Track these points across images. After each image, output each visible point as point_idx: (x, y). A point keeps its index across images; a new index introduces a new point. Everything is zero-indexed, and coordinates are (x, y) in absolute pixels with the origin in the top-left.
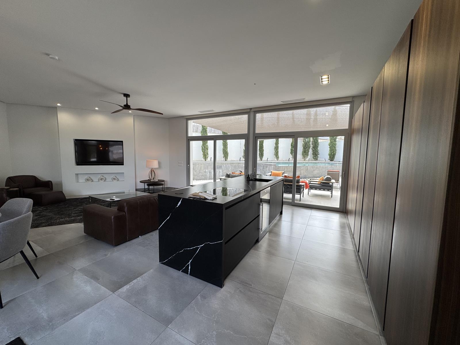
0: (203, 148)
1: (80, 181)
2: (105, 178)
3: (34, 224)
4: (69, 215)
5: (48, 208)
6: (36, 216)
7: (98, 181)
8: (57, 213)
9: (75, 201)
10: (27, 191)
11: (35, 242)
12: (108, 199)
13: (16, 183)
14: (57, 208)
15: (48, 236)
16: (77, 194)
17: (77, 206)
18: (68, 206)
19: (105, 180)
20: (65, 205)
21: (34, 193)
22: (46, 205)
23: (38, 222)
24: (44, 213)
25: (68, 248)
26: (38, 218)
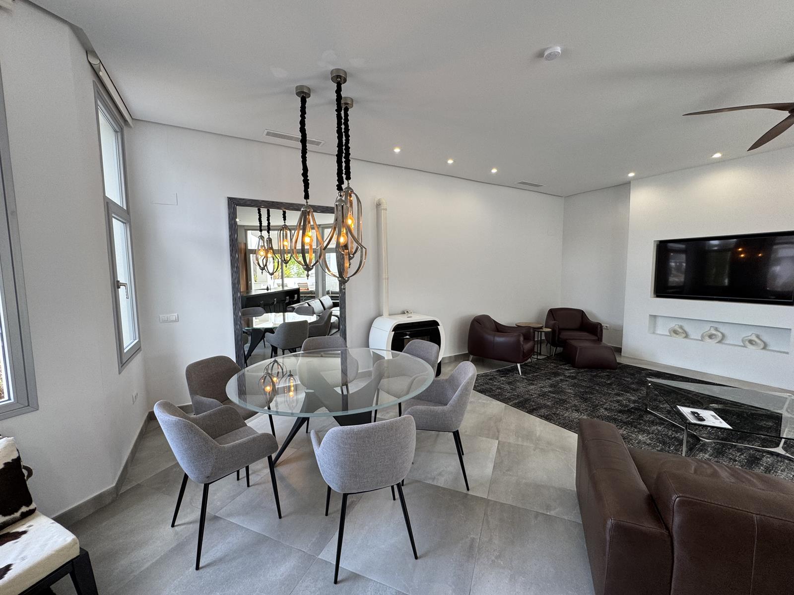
1: (659, 331)
3: (533, 404)
4: (595, 407)
5: (579, 374)
6: (551, 386)
7: (702, 340)
8: (581, 392)
9: (633, 375)
10: (565, 335)
11: (500, 447)
12: (686, 411)
13: (555, 320)
14: (591, 380)
15: (525, 444)
16: (648, 357)
17: (627, 389)
18: (610, 384)
19: (722, 339)
20: (609, 377)
21: (571, 341)
22: (579, 368)
23: (541, 401)
24: (564, 385)
25: (519, 508)
26: (549, 392)
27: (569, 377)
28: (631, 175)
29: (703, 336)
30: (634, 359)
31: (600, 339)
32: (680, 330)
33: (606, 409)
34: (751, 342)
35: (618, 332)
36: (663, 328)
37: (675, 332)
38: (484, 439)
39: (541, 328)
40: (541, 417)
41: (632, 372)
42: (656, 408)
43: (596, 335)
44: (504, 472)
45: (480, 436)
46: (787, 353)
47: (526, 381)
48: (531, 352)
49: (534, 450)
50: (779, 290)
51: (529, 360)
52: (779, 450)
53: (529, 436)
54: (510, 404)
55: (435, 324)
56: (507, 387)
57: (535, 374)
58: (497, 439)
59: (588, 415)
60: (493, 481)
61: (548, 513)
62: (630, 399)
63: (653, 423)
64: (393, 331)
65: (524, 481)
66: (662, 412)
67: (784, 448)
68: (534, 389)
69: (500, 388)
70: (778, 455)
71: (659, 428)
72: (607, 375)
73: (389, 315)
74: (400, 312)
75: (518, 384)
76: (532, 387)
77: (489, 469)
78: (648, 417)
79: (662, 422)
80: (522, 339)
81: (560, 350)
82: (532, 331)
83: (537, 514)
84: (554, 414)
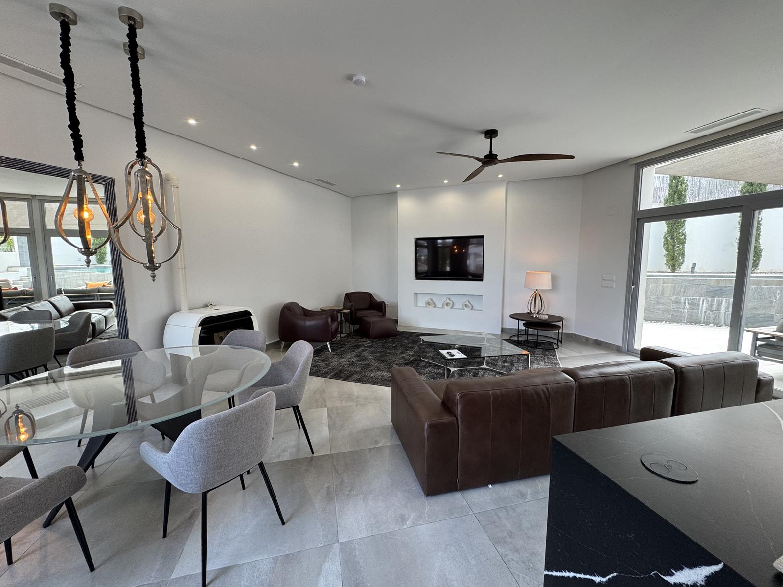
0: (668, 240)
1: (420, 304)
2: (453, 303)
3: (347, 372)
4: (390, 365)
5: (374, 344)
6: (356, 356)
7: (443, 308)
8: (378, 356)
9: (408, 337)
10: (360, 314)
11: (329, 413)
12: (444, 352)
13: (351, 302)
14: (383, 347)
15: (349, 404)
16: (414, 324)
17: (406, 348)
18: (396, 347)
19: (453, 306)
20: (394, 342)
21: (365, 318)
22: (373, 339)
23: (352, 369)
24: (365, 354)
25: (357, 451)
26: (356, 361)
27: (367, 346)
28: (398, 186)
29: (443, 305)
30: (406, 326)
31: (384, 314)
32: (431, 302)
33: (397, 364)
34: (466, 305)
35: (395, 307)
36: (422, 302)
37: (429, 304)
38: (314, 410)
39: (341, 310)
40: (355, 381)
41: (406, 336)
42: (425, 357)
43: (382, 312)
44: (339, 430)
45: (310, 409)
46: (482, 310)
47: (336, 356)
48: (336, 332)
49: (356, 406)
50: (472, 272)
51: (335, 339)
52: (484, 366)
53: (350, 397)
54: (328, 377)
55: (247, 314)
56: (322, 364)
57: (342, 350)
58: (326, 407)
59: (387, 372)
60: (332, 440)
61: (377, 446)
62: (409, 354)
63: (425, 367)
64: (199, 326)
65: (355, 431)
66: (429, 359)
67: (487, 365)
68: (344, 361)
69: (317, 366)
70: (484, 369)
71: (429, 369)
72: (392, 341)
73: (189, 309)
74: (201, 305)
75: (331, 360)
76: (342, 360)
77: (325, 432)
78: (423, 364)
79: (430, 365)
80: (330, 320)
81: (357, 326)
82: (335, 312)
83: (370, 449)
84: (364, 376)
